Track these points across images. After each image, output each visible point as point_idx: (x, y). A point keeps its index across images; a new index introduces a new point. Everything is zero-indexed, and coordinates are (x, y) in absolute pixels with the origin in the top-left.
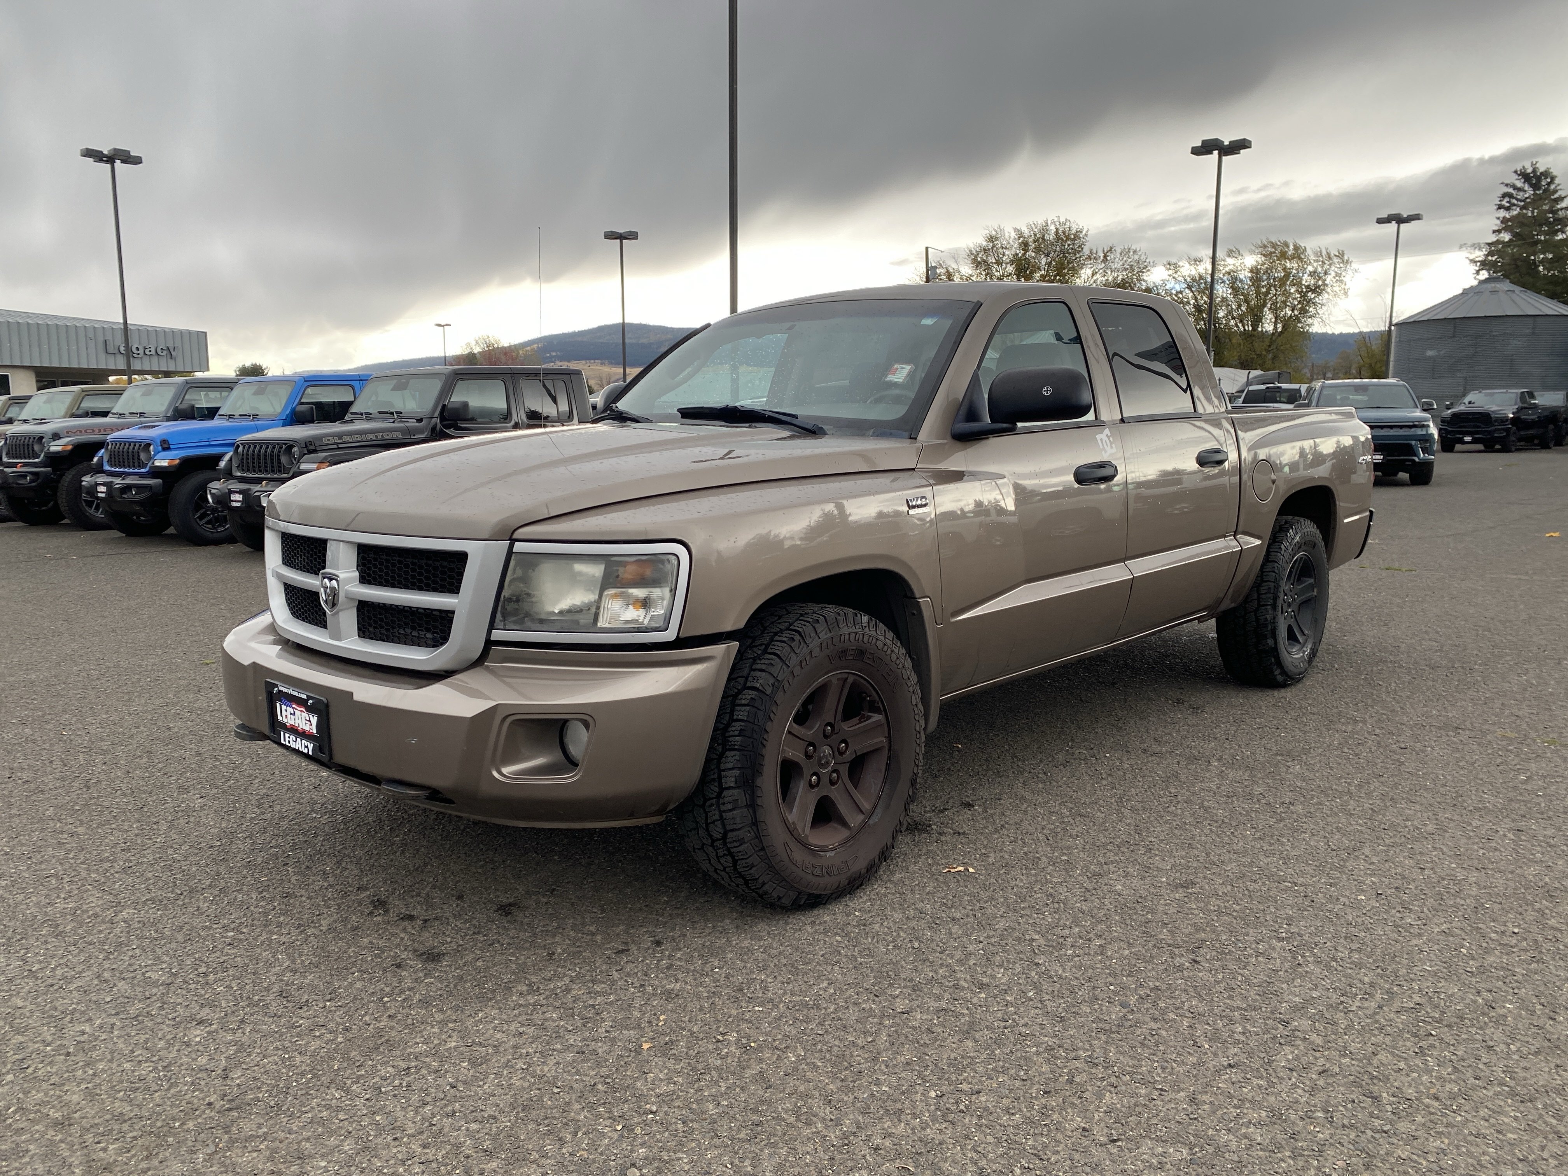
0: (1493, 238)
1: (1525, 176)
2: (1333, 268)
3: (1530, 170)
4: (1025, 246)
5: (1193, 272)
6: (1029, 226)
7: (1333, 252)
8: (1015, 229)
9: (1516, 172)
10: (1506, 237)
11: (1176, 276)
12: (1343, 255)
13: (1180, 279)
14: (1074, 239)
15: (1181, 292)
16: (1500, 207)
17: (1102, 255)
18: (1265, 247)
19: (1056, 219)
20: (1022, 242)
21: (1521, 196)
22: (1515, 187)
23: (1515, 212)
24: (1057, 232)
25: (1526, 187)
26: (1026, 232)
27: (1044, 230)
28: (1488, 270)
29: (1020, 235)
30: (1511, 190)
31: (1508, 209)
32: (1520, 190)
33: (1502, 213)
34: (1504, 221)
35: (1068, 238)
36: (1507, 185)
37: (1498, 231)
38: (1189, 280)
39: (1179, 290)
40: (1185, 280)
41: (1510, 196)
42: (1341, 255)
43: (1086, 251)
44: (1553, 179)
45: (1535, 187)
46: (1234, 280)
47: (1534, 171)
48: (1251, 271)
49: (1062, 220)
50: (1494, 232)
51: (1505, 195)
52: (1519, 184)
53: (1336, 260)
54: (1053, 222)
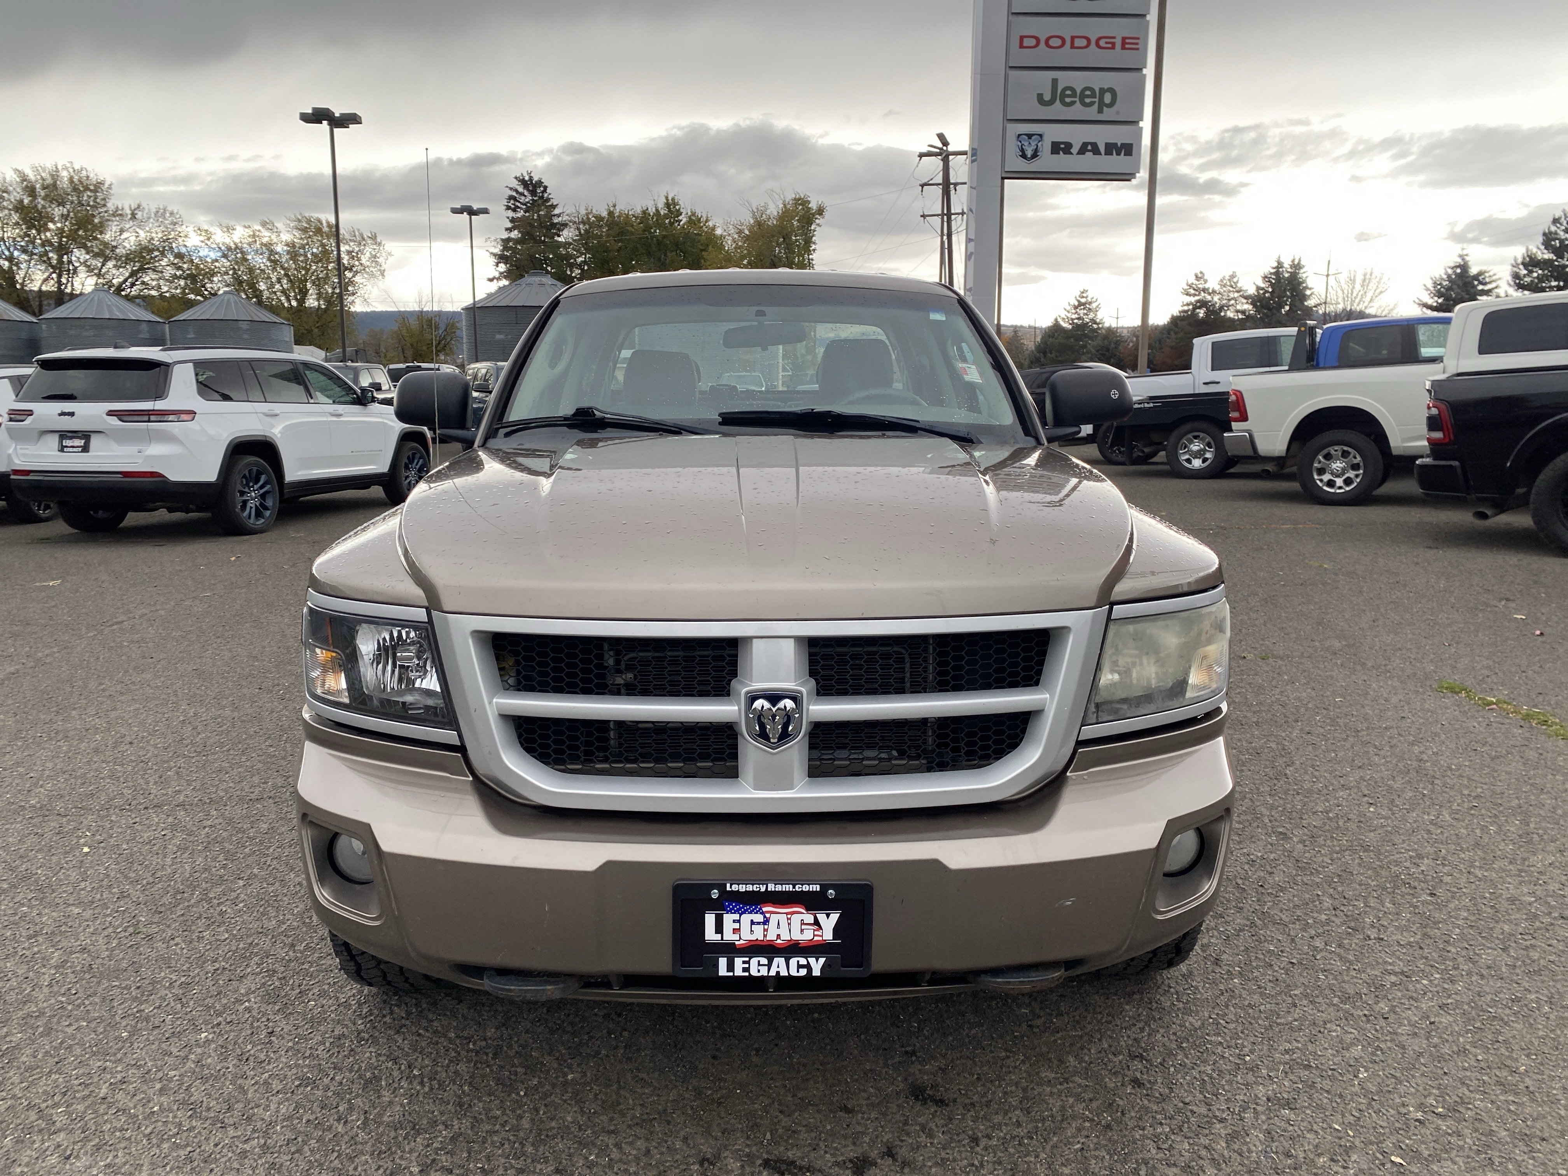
0: (505, 235)
1: (523, 182)
2: (367, 248)
3: (527, 178)
4: (31, 191)
5: (228, 241)
6: (35, 169)
7: (366, 234)
8: (16, 171)
9: (516, 178)
10: (515, 234)
11: (209, 243)
12: (376, 237)
13: (214, 246)
14: (95, 191)
15: (217, 261)
16: (508, 208)
17: (129, 212)
18: (299, 221)
19: (68, 165)
20: (27, 187)
21: (522, 199)
22: (517, 191)
23: (520, 214)
24: (71, 180)
25: (526, 193)
26: (32, 176)
27: (55, 175)
28: (506, 263)
29: (24, 178)
30: (514, 194)
31: (514, 210)
32: (522, 194)
33: (510, 214)
34: (512, 220)
35: (87, 188)
36: (511, 189)
37: (509, 230)
38: (223, 248)
39: (214, 258)
40: (220, 248)
41: (515, 199)
42: (374, 238)
43: (111, 206)
44: (546, 188)
45: (533, 193)
46: (272, 252)
47: (531, 178)
48: (287, 245)
49: (77, 167)
50: (507, 229)
51: (511, 198)
52: (521, 189)
53: (369, 241)
54: (66, 169)
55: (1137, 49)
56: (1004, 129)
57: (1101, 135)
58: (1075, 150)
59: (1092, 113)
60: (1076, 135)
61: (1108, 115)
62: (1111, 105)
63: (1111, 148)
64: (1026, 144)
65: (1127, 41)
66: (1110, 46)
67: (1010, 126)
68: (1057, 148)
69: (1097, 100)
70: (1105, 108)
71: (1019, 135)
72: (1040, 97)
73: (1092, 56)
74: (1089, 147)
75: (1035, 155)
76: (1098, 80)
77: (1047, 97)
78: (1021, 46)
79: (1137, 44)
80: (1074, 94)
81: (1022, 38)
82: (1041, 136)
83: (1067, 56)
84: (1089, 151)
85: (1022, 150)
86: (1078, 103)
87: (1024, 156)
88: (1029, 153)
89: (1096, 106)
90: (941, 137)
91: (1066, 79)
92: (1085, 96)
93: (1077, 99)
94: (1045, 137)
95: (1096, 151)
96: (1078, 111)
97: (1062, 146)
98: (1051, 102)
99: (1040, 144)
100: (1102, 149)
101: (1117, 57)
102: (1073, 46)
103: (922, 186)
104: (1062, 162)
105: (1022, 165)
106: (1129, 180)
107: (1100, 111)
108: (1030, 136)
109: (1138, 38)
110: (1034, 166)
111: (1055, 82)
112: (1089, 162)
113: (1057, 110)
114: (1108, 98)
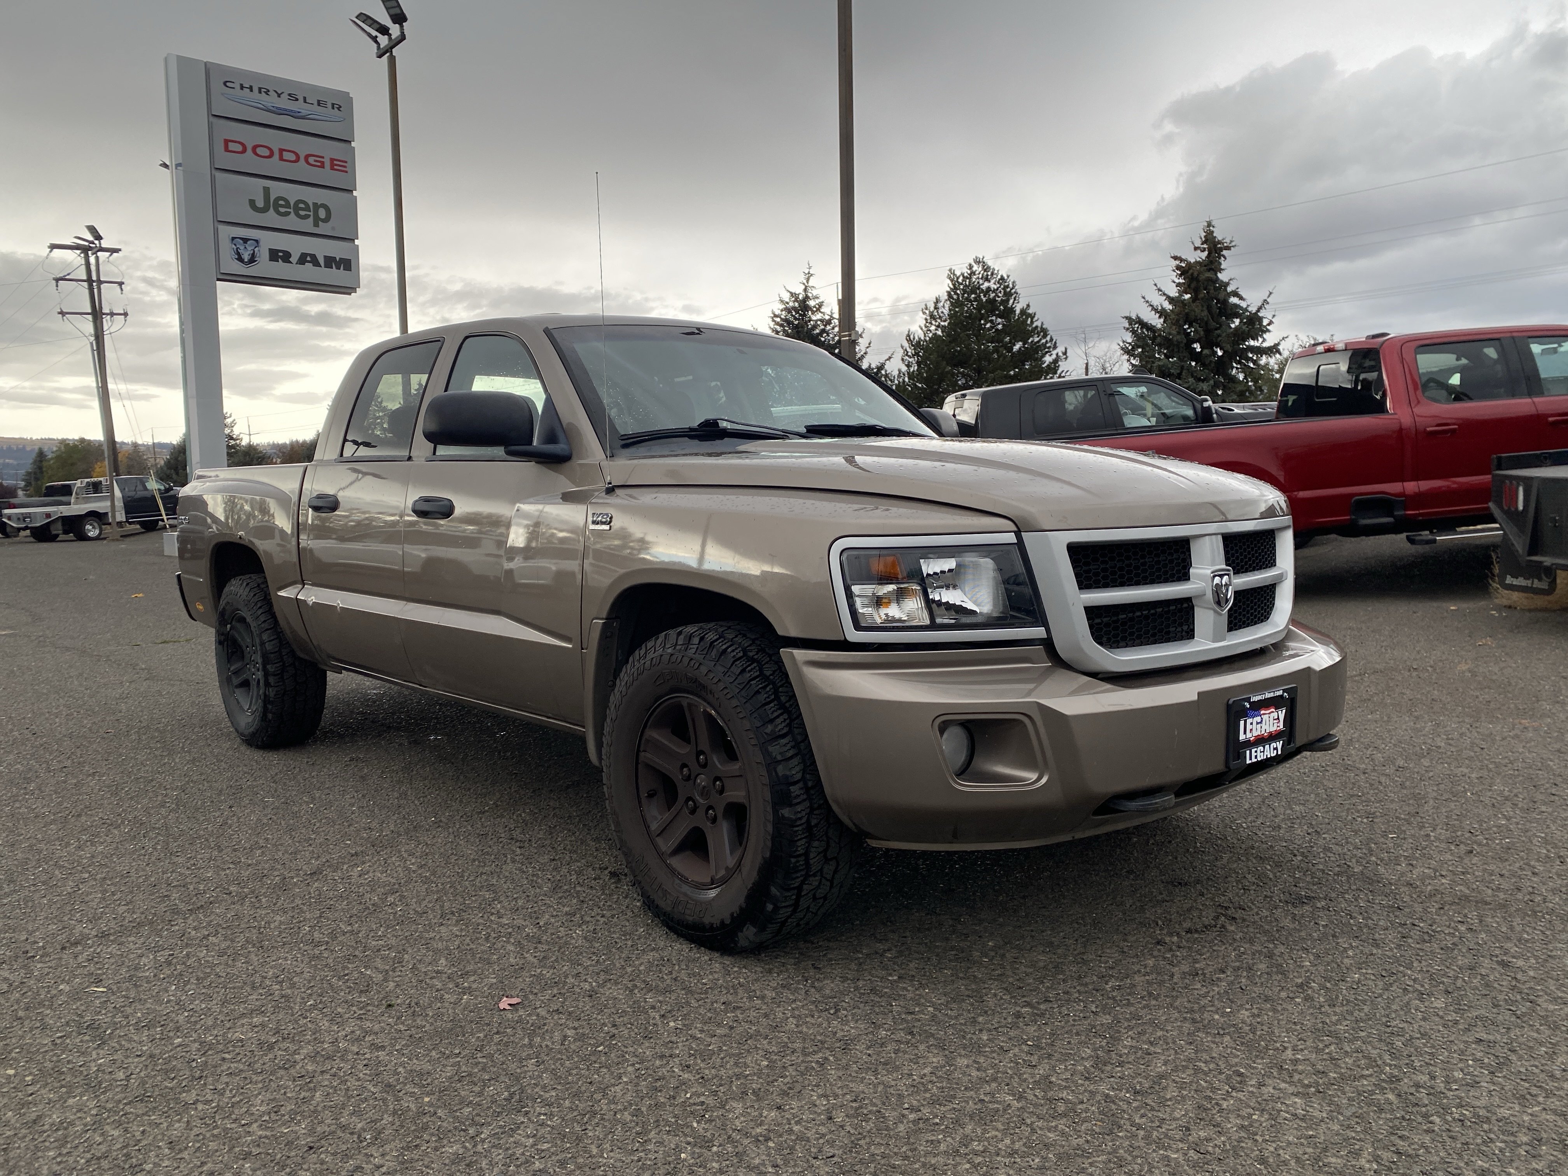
55: (346, 172)
56: (216, 232)
57: (321, 248)
58: (294, 259)
59: (307, 225)
60: (296, 245)
61: (323, 229)
62: (327, 220)
63: (330, 262)
64: (242, 248)
65: (335, 162)
66: (319, 164)
67: (222, 228)
68: (274, 255)
69: (311, 213)
70: (320, 223)
71: (233, 239)
72: (252, 203)
73: (301, 171)
74: (309, 259)
75: (252, 260)
76: (312, 196)
77: (260, 204)
78: (227, 149)
79: (345, 167)
80: (288, 205)
81: (227, 142)
82: (257, 241)
83: (273, 166)
84: (309, 262)
85: (238, 253)
86: (292, 214)
87: (240, 259)
88: (246, 258)
89: (311, 219)
90: (92, 230)
91: (278, 189)
92: (299, 208)
93: (291, 210)
94: (261, 243)
95: (315, 262)
96: (292, 222)
97: (281, 254)
98: (264, 210)
99: (256, 250)
100: (322, 261)
101: (325, 176)
102: (281, 159)
103: (57, 280)
104: (279, 269)
105: (238, 268)
106: (350, 294)
107: (316, 225)
108: (245, 240)
109: (346, 162)
110: (252, 271)
111: (266, 190)
112: (308, 272)
113: (271, 218)
114: (322, 213)
